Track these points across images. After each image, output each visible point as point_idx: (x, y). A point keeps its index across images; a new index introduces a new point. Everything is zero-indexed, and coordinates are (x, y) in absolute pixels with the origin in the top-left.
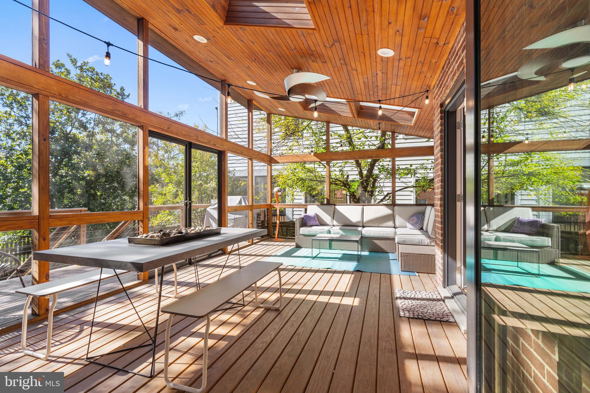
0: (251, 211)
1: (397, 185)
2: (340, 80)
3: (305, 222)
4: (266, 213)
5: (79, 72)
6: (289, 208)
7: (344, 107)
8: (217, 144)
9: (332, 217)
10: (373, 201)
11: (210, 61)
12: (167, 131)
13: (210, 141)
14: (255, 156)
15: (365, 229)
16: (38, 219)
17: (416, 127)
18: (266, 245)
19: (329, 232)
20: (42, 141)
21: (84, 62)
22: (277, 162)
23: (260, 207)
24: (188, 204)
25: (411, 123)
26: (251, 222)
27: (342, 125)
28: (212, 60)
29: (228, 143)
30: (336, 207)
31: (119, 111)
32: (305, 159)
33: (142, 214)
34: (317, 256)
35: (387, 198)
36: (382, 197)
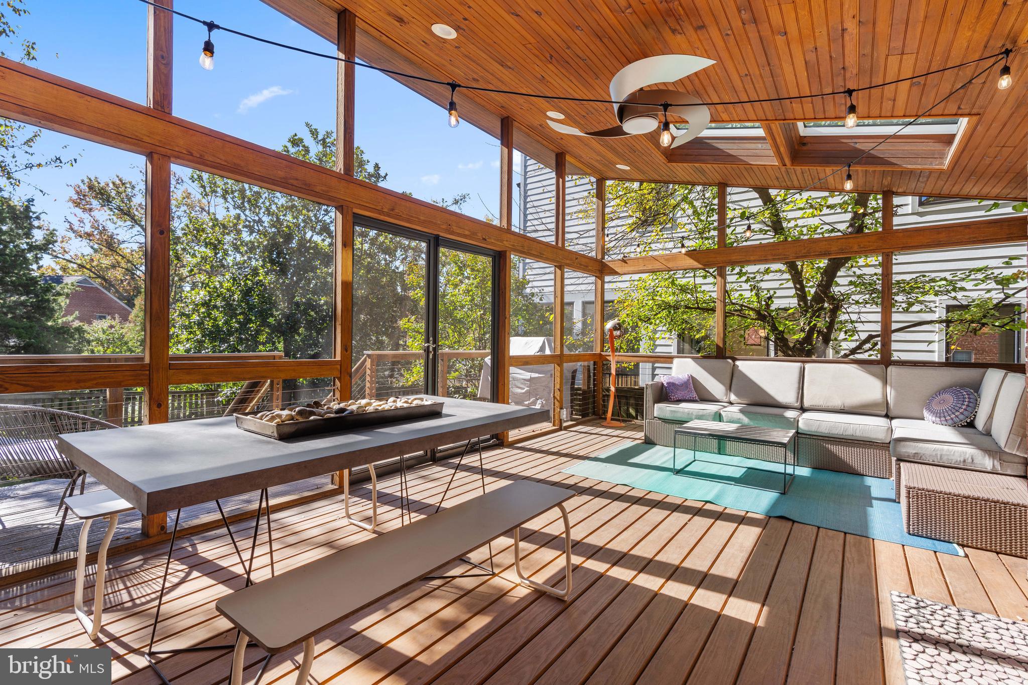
0: (558, 365)
1: (895, 317)
2: (744, 72)
3: (664, 394)
4: (592, 371)
5: (320, 148)
6: (645, 362)
7: (760, 146)
8: (490, 238)
9: (728, 385)
10: (830, 353)
11: (474, 79)
12: (389, 216)
13: (474, 234)
14: (568, 262)
15: (806, 415)
16: (149, 370)
17: (957, 172)
18: (585, 433)
19: (718, 417)
20: (158, 235)
21: (327, 132)
22: (614, 273)
23: (577, 358)
24: (431, 349)
25: (942, 164)
26: (558, 386)
27: (756, 189)
28: (475, 76)
29: (512, 236)
30: (738, 363)
31: (297, 179)
32: (670, 265)
33: (339, 367)
34: (686, 469)
35: (867, 346)
36: (854, 345)
